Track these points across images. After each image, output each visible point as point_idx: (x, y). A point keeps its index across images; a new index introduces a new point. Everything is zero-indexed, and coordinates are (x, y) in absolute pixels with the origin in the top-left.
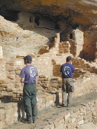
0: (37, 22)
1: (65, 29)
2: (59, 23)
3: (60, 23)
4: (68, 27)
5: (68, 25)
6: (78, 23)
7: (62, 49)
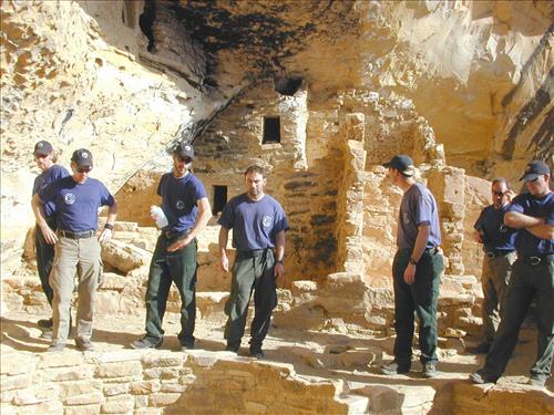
0: (147, 25)
1: (237, 89)
2: (222, 54)
3: (228, 60)
4: (255, 84)
5: (256, 74)
6: (306, 70)
7: (384, 214)
